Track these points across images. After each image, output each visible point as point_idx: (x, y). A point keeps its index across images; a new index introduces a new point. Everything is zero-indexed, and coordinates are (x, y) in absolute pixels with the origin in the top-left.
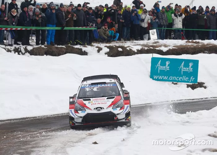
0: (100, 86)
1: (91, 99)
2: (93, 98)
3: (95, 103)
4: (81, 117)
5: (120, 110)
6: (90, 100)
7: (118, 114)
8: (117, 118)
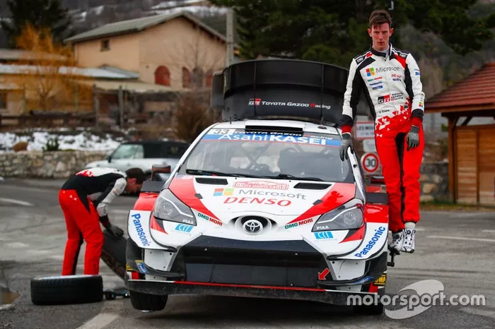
0: (278, 138)
1: (228, 179)
2: (240, 179)
3: (242, 195)
4: (171, 249)
5: (347, 239)
6: (225, 182)
7: (334, 258)
8: (330, 277)
